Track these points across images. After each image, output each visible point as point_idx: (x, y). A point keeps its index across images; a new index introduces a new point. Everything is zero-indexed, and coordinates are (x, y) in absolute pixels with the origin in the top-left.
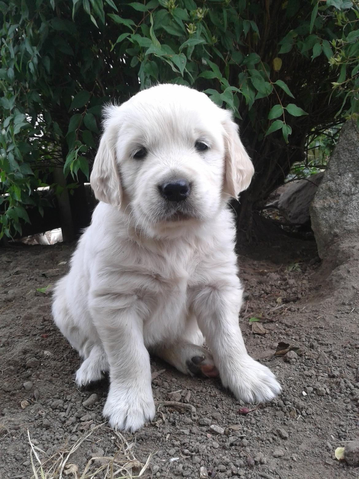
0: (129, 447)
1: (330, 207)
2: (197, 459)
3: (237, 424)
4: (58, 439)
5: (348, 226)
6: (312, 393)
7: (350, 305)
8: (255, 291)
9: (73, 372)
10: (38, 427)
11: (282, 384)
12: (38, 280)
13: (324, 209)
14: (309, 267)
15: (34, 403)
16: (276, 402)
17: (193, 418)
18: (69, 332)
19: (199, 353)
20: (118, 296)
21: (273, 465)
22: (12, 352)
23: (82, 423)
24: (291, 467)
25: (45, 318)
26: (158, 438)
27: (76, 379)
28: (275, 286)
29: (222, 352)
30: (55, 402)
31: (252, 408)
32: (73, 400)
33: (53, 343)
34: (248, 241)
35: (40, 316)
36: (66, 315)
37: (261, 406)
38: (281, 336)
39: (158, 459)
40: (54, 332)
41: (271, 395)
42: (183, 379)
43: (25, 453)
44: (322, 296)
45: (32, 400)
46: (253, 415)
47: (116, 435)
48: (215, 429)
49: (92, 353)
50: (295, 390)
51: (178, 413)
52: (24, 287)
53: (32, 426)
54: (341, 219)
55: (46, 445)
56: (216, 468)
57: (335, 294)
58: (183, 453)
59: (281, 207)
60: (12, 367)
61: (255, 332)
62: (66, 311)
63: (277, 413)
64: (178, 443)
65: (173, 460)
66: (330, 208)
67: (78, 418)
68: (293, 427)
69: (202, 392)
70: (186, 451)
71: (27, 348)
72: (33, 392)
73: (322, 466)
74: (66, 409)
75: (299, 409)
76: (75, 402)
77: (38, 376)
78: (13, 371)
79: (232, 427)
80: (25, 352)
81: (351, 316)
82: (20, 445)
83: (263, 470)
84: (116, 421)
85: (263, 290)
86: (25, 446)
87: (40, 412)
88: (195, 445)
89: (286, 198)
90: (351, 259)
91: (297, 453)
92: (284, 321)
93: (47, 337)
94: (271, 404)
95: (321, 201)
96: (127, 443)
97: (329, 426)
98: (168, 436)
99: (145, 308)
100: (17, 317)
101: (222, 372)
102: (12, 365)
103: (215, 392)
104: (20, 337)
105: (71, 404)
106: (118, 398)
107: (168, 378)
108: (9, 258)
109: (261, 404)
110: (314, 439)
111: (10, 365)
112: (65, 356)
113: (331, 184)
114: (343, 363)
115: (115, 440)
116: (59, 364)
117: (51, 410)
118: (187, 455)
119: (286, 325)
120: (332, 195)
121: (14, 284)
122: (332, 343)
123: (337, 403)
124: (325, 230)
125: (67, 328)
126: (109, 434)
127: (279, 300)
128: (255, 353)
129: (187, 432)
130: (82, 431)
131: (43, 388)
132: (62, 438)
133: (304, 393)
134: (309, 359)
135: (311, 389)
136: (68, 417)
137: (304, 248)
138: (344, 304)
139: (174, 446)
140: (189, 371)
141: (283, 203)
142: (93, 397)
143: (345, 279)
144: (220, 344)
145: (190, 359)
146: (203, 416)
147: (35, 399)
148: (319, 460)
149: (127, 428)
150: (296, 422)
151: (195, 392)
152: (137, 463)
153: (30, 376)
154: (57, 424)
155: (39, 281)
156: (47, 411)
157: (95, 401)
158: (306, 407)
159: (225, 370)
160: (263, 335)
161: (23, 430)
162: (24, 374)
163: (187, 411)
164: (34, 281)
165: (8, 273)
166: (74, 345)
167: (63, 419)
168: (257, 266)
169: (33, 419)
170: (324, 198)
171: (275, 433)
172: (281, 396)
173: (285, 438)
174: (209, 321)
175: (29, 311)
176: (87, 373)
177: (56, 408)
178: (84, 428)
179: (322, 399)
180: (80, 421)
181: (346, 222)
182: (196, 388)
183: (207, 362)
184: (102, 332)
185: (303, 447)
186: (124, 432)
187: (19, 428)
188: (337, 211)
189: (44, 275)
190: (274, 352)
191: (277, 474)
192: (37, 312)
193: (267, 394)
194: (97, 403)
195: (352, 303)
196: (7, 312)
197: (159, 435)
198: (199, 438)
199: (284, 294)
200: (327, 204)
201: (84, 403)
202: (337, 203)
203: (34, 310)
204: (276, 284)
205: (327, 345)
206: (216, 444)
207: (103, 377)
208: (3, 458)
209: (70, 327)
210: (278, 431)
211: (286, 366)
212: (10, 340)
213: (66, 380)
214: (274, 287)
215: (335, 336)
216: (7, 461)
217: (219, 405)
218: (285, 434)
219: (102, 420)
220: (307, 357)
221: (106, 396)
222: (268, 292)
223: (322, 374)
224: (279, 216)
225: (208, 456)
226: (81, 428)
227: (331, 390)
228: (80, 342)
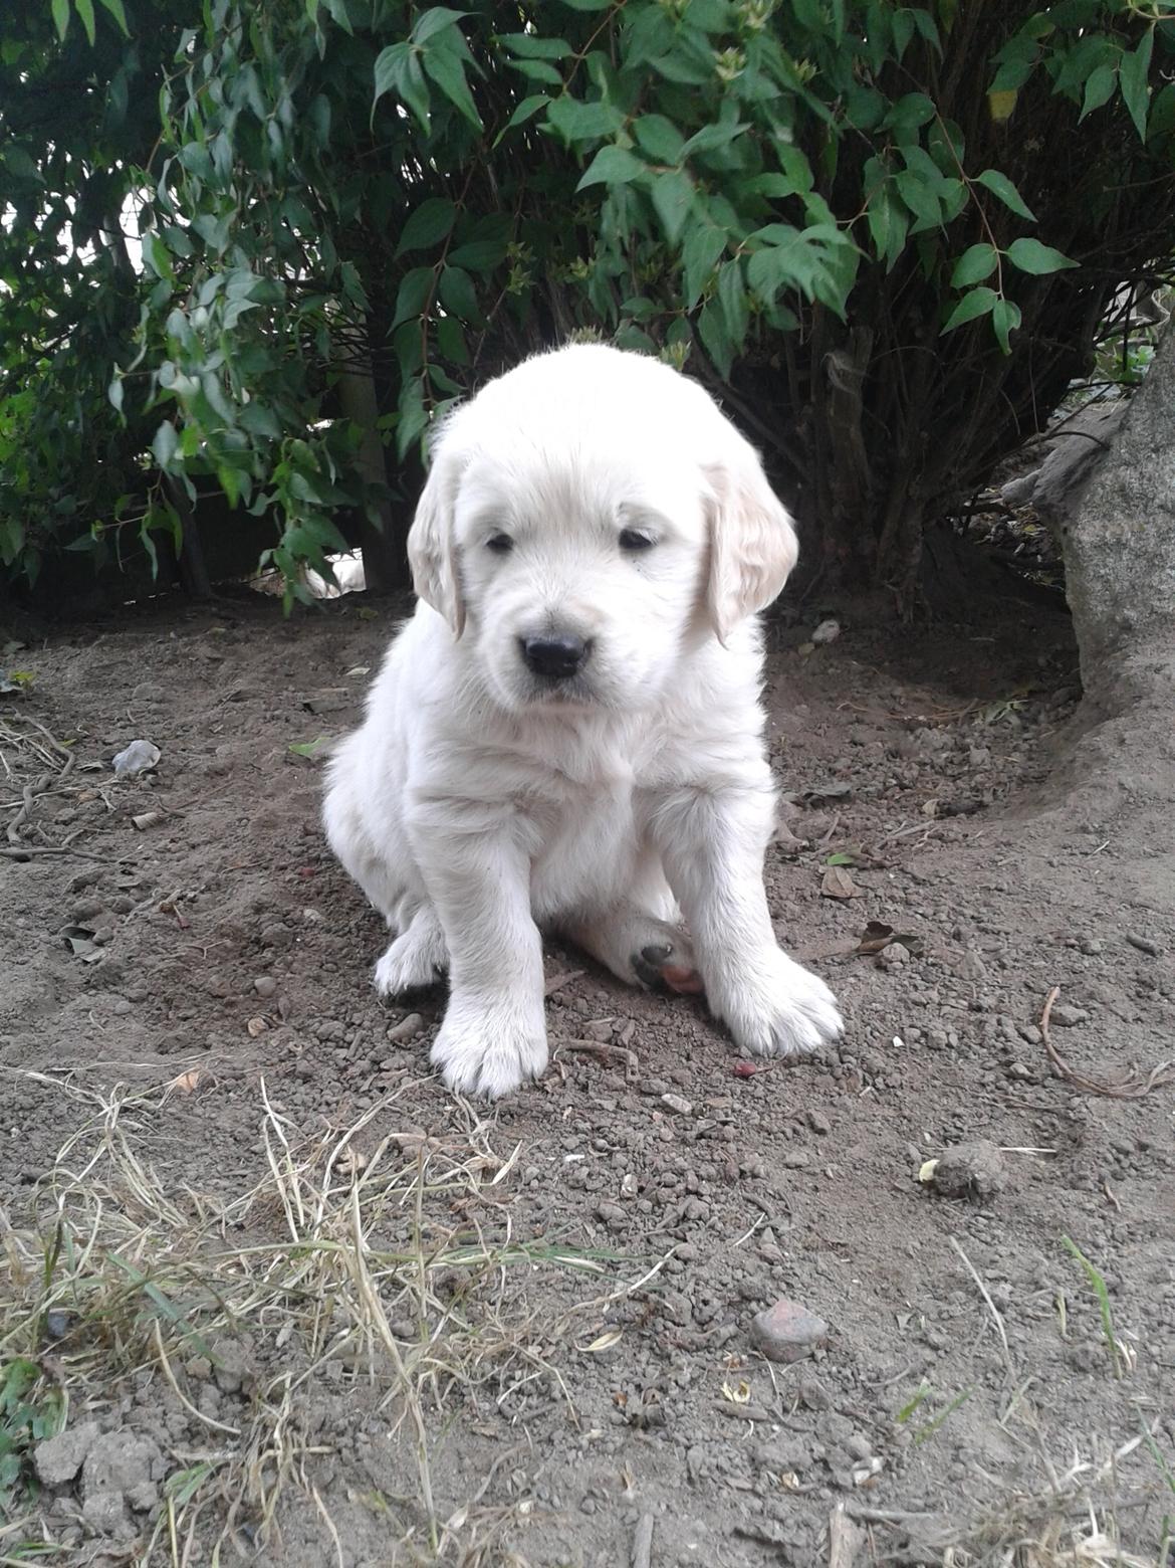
0: (481, 1126)
1: (1119, 541)
2: (620, 1158)
3: (723, 1095)
4: (328, 1104)
5: (1164, 603)
6: (917, 1041)
7: (1100, 833)
8: (874, 777)
9: (370, 963)
10: (287, 1075)
11: (847, 1018)
12: (292, 720)
13: (1102, 546)
14: (1048, 712)
15: (279, 1026)
16: (823, 1055)
17: (630, 1077)
18: (362, 871)
19: (659, 940)
20: (469, 804)
21: (780, 1180)
22: (229, 906)
23: (383, 1074)
24: (816, 1189)
25: (309, 827)
26: (547, 1115)
27: (376, 977)
28: (933, 767)
29: (710, 938)
30: (325, 1026)
31: (766, 1064)
32: (366, 1024)
33: (326, 890)
34: (900, 617)
35: (294, 820)
36: (357, 829)
37: (788, 1063)
38: (890, 906)
39: (539, 1155)
40: (330, 864)
41: (813, 1039)
42: (624, 995)
43: (255, 1128)
44: (1041, 804)
45: (275, 1017)
46: (763, 1080)
47: (456, 1103)
48: (671, 1103)
49: (415, 922)
50: (876, 1034)
51: (598, 1066)
52: (256, 740)
53: (273, 1073)
54: (1147, 582)
55: (302, 1114)
56: (657, 1179)
57: (1068, 802)
58: (594, 1145)
59: (1043, 497)
60: (228, 942)
61: (826, 893)
62: (355, 821)
63: (818, 1079)
64: (585, 1126)
65: (569, 1158)
66: (1120, 544)
67: (376, 1062)
68: (847, 1111)
69: (660, 1024)
70: (601, 1142)
71: (265, 899)
72: (277, 1001)
73: (885, 1192)
74: (350, 1043)
75: (870, 1073)
76: (371, 1029)
77: (289, 965)
78: (231, 950)
79: (711, 1102)
80: (259, 909)
81: (1090, 861)
82: (245, 1111)
83: (755, 1189)
84: (457, 1073)
85: (895, 776)
86: (254, 1113)
87: (291, 1045)
88: (621, 1131)
89: (1063, 467)
90: (1144, 703)
91: (839, 1163)
92: (913, 867)
93: (312, 874)
94: (810, 1059)
95: (1097, 523)
96: (477, 1120)
97: (930, 1115)
98: (567, 1112)
99: (532, 832)
100: (240, 820)
101: (709, 983)
102: (228, 936)
103: (694, 1026)
104: (246, 870)
105: (361, 1033)
106: (465, 1025)
107: (591, 990)
108: (216, 648)
109: (788, 1058)
110: (889, 1138)
111: (223, 935)
112: (352, 923)
113: (1128, 475)
114: (1018, 977)
115: (453, 1114)
116: (339, 942)
117: (317, 1042)
118: (600, 1150)
119: (914, 878)
120: (1129, 508)
121: (231, 728)
122: (1010, 930)
123: (965, 1067)
124: (1099, 609)
125: (358, 860)
126: (442, 1100)
127: (929, 807)
128: (813, 943)
129: (609, 1105)
130: (382, 1090)
131: (300, 994)
132: (337, 1103)
133: (897, 1042)
134: (933, 965)
135: (916, 1033)
136: (353, 1060)
137: (1059, 647)
138: (1084, 830)
139: (577, 1131)
140: (637, 978)
141: (1049, 483)
142: (413, 1019)
143: (1105, 761)
144: (708, 921)
145: (639, 952)
146: (651, 1075)
147: (280, 1016)
148: (883, 1181)
149: (480, 1090)
150: (858, 1102)
151: (646, 1024)
152: (493, 1160)
153: (271, 964)
154: (328, 1073)
155: (294, 725)
156: (307, 1045)
157: (417, 1030)
158: (889, 1070)
159: (717, 978)
160: (844, 900)
161: (251, 1080)
162: (257, 961)
163: (620, 1063)
164: (282, 723)
165: (212, 696)
166: (376, 899)
167: (343, 1064)
168: (903, 701)
169: (275, 1060)
170: (1104, 516)
171: (802, 1119)
172: (839, 1044)
173: (822, 1132)
174: (687, 865)
175: (270, 804)
176: (400, 967)
177: (327, 1040)
178: (387, 1084)
179: (936, 1056)
180: (381, 1070)
181: (1160, 592)
182: (649, 1015)
183: (678, 961)
184: (432, 879)
185: (856, 1151)
186: (474, 1096)
187: (243, 1076)
188: (1138, 556)
189: (307, 707)
190: (856, 943)
191: (782, 1199)
192: (289, 810)
193: (806, 1037)
194: (420, 1034)
195: (1107, 827)
196: (215, 803)
197: (549, 1107)
198: (634, 1119)
199: (946, 789)
200: (1113, 533)
201: (391, 1033)
202: (1139, 534)
203: (279, 804)
204: (936, 761)
205: (998, 933)
206: (668, 1134)
207: (438, 978)
208: (208, 1135)
209: (365, 858)
210: (809, 1116)
211: (875, 977)
212: (222, 876)
213: (354, 980)
214: (928, 768)
215: (1026, 913)
216: (217, 1141)
217: (693, 1056)
218: (822, 1121)
219: (429, 1070)
220: (931, 960)
221: (440, 1021)
222: (906, 782)
223: (953, 1002)
224: (1036, 523)
225: (644, 1155)
226: (380, 1084)
227: (960, 1039)
228: (390, 896)
